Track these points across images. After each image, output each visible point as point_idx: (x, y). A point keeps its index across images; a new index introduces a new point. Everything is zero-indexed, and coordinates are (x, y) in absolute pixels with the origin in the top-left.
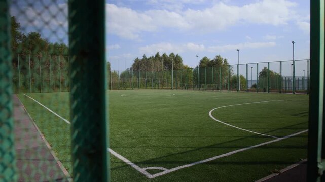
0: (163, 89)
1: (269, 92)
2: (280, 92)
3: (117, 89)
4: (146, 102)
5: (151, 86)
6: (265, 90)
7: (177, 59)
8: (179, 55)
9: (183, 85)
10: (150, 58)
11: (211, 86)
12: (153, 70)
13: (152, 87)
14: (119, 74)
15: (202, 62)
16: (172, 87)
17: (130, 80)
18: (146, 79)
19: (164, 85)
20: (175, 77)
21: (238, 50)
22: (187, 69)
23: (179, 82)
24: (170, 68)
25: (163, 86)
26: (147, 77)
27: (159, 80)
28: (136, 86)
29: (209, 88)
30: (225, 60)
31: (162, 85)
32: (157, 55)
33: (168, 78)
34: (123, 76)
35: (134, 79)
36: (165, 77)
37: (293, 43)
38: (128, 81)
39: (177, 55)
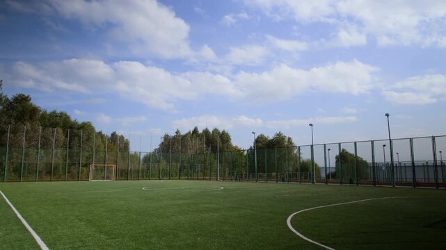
0: (204, 179)
1: (358, 184)
2: (375, 184)
3: (138, 178)
4: (181, 202)
5: (187, 175)
6: (351, 182)
7: (224, 137)
8: (226, 131)
9: (233, 174)
10: (187, 135)
11: (271, 176)
12: (190, 152)
13: (190, 176)
14: (142, 157)
15: (257, 141)
16: (217, 176)
17: (156, 166)
18: (179, 165)
19: (205, 172)
20: (221, 162)
21: (311, 125)
22: (239, 152)
23: (227, 169)
24: (214, 150)
25: (204, 175)
26: (182, 162)
27: (199, 167)
28: (166, 174)
29: (269, 178)
30: (289, 139)
31: (202, 174)
32: (195, 131)
33: (211, 164)
34: (148, 159)
35: (163, 164)
36: (207, 162)
37: (387, 115)
38: (154, 167)
39: (224, 131)
